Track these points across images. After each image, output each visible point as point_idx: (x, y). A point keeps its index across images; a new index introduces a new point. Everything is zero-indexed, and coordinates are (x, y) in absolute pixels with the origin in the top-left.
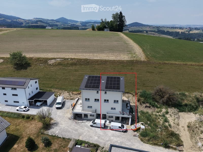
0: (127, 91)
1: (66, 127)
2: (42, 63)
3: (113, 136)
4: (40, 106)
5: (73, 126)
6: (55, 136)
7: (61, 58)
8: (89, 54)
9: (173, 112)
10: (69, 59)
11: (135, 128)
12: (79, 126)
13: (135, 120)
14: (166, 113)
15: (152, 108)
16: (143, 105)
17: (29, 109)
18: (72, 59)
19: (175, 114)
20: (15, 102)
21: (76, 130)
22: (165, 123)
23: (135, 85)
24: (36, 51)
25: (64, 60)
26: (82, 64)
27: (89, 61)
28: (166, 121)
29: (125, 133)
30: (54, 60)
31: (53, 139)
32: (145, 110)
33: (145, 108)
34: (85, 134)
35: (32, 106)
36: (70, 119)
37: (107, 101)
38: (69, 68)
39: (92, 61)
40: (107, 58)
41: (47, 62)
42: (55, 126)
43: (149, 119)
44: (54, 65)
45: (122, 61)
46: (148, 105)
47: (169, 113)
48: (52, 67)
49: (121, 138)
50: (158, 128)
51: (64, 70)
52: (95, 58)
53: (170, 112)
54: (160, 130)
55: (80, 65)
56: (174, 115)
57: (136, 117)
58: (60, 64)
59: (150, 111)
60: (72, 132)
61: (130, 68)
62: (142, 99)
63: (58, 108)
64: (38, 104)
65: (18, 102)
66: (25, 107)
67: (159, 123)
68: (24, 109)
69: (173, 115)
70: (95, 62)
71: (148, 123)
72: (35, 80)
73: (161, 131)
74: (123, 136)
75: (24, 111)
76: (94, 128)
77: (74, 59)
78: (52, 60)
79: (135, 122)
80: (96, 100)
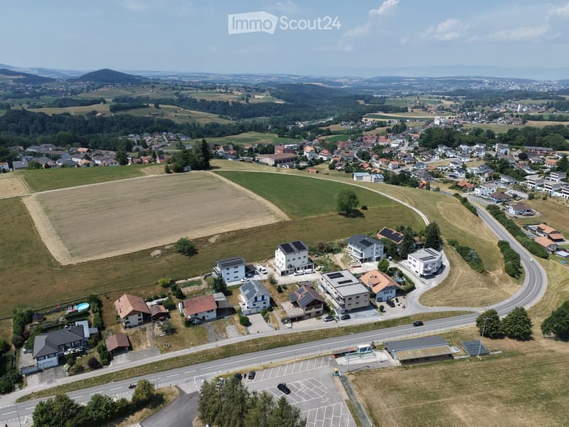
11: (318, 269)
15: (319, 256)
16: (313, 256)
18: (229, 232)
19: (333, 256)
28: (331, 261)
29: (315, 273)
32: (316, 259)
37: (299, 258)
38: (235, 243)
40: (257, 224)
43: (321, 263)
46: (316, 255)
53: (330, 256)
58: (223, 241)
59: (320, 258)
62: (312, 253)
67: (328, 263)
76: (299, 275)
79: (316, 266)
80: (294, 259)
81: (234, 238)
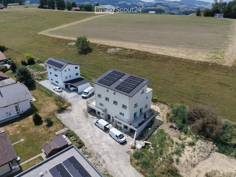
0: (165, 101)
1: (74, 117)
2: (102, 51)
3: (105, 142)
4: (72, 91)
5: (81, 118)
6: (60, 120)
7: (121, 48)
8: (155, 47)
9: (200, 147)
10: (129, 50)
11: (134, 145)
12: (85, 120)
13: (144, 136)
14: (190, 144)
15: (177, 131)
16: (169, 122)
17: (63, 90)
18: (131, 50)
19: (203, 150)
20: (56, 82)
21: (79, 122)
22: (175, 155)
23: (183, 96)
24: (105, 38)
25: (124, 50)
26: (139, 58)
27: (149, 55)
29: (121, 145)
30: (114, 49)
31: (56, 122)
32: (168, 131)
33: (169, 128)
34: (83, 129)
35: (66, 89)
36: (84, 111)
37: (116, 103)
38: (123, 60)
39: (152, 56)
41: (107, 50)
42: (68, 112)
44: (110, 55)
45: (192, 61)
46: (174, 125)
47: (195, 147)
48: (108, 56)
49: (111, 148)
50: (161, 157)
51: (117, 61)
52: (159, 53)
53: (198, 145)
54: (161, 160)
55: (136, 58)
56: (201, 151)
57: (149, 134)
58: (116, 54)
60: (75, 123)
61: (197, 72)
63: (83, 98)
64: (72, 89)
65: (58, 82)
66: (59, 89)
67: (167, 152)
68: (58, 90)
69: (199, 150)
70: (155, 57)
71: (156, 145)
72: (76, 66)
73: (163, 162)
74: (115, 147)
75: (57, 91)
76: (97, 127)
77: (134, 50)
78: (112, 49)
79: (142, 139)
80: (106, 98)
81: (130, 56)
